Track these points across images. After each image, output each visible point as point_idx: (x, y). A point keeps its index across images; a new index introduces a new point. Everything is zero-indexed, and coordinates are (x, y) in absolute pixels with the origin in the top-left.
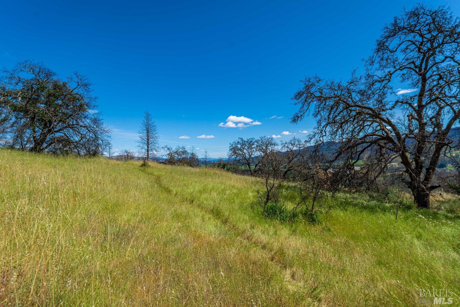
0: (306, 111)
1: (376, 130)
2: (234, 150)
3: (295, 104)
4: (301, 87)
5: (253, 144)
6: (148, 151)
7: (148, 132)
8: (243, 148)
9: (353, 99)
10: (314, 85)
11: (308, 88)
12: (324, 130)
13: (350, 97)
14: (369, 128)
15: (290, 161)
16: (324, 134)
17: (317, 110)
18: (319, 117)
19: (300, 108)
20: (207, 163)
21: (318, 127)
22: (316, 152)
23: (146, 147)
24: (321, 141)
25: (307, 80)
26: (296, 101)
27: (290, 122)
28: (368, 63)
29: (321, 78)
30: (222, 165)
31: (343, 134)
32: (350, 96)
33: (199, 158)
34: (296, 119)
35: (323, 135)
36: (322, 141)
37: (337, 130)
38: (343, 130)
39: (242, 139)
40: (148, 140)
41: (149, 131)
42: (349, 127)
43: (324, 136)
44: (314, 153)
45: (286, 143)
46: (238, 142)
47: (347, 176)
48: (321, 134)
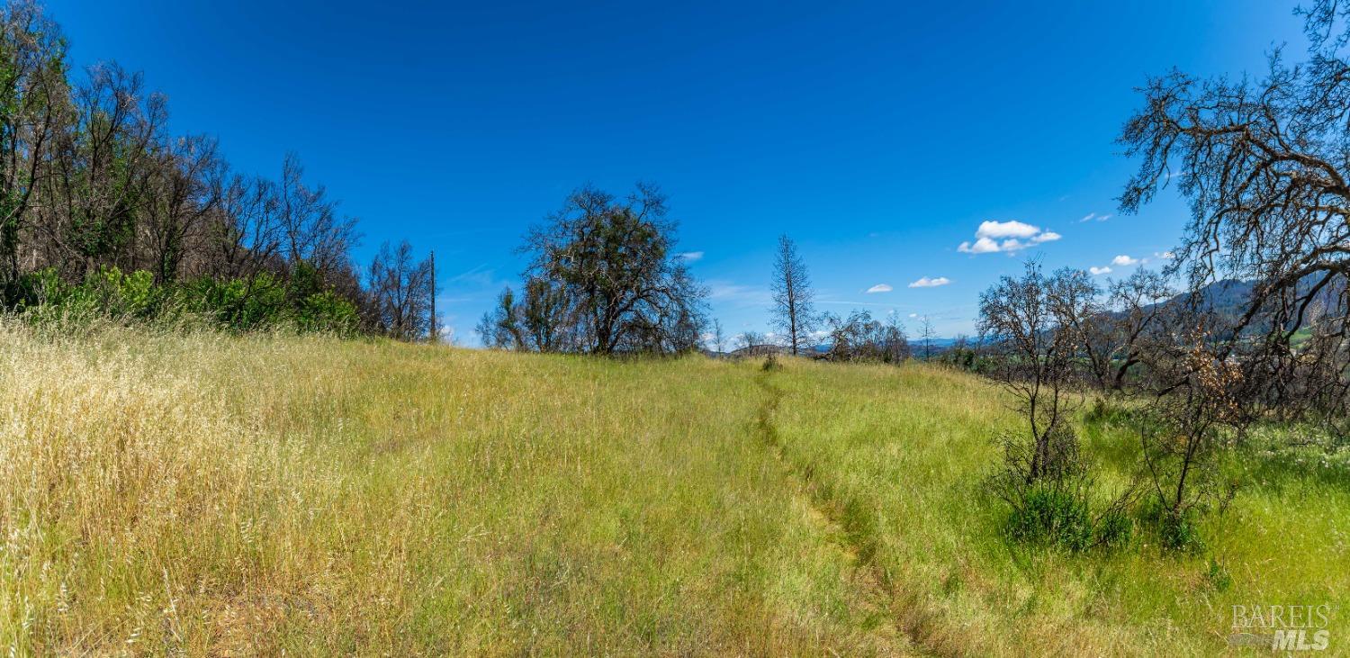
0: (1160, 173)
1: (1337, 236)
2: (992, 311)
3: (1128, 154)
4: (1141, 106)
5: (1038, 292)
6: (794, 331)
7: (790, 285)
8: (1015, 305)
9: (1283, 137)
10: (1174, 96)
11: (1158, 105)
12: (1212, 231)
13: (1274, 130)
14: (1321, 231)
15: (1134, 337)
16: (1214, 246)
17: (1190, 171)
18: (1197, 192)
19: (1144, 166)
20: (930, 353)
21: (1197, 225)
22: (1193, 302)
23: (789, 321)
24: (1205, 267)
25: (1154, 86)
26: (1128, 146)
27: (1118, 208)
28: (1313, 19)
29: (1191, 77)
30: (964, 357)
31: (1261, 245)
32: (1272, 126)
33: (908, 339)
34: (1132, 198)
35: (1211, 248)
36: (1209, 267)
37: (1246, 234)
38: (1262, 233)
39: (1010, 283)
40: (791, 303)
41: (791, 281)
42: (1275, 226)
43: (1213, 251)
44: (1190, 305)
45: (1120, 286)
46: (1001, 290)
47: (1274, 374)
48: (1205, 245)
